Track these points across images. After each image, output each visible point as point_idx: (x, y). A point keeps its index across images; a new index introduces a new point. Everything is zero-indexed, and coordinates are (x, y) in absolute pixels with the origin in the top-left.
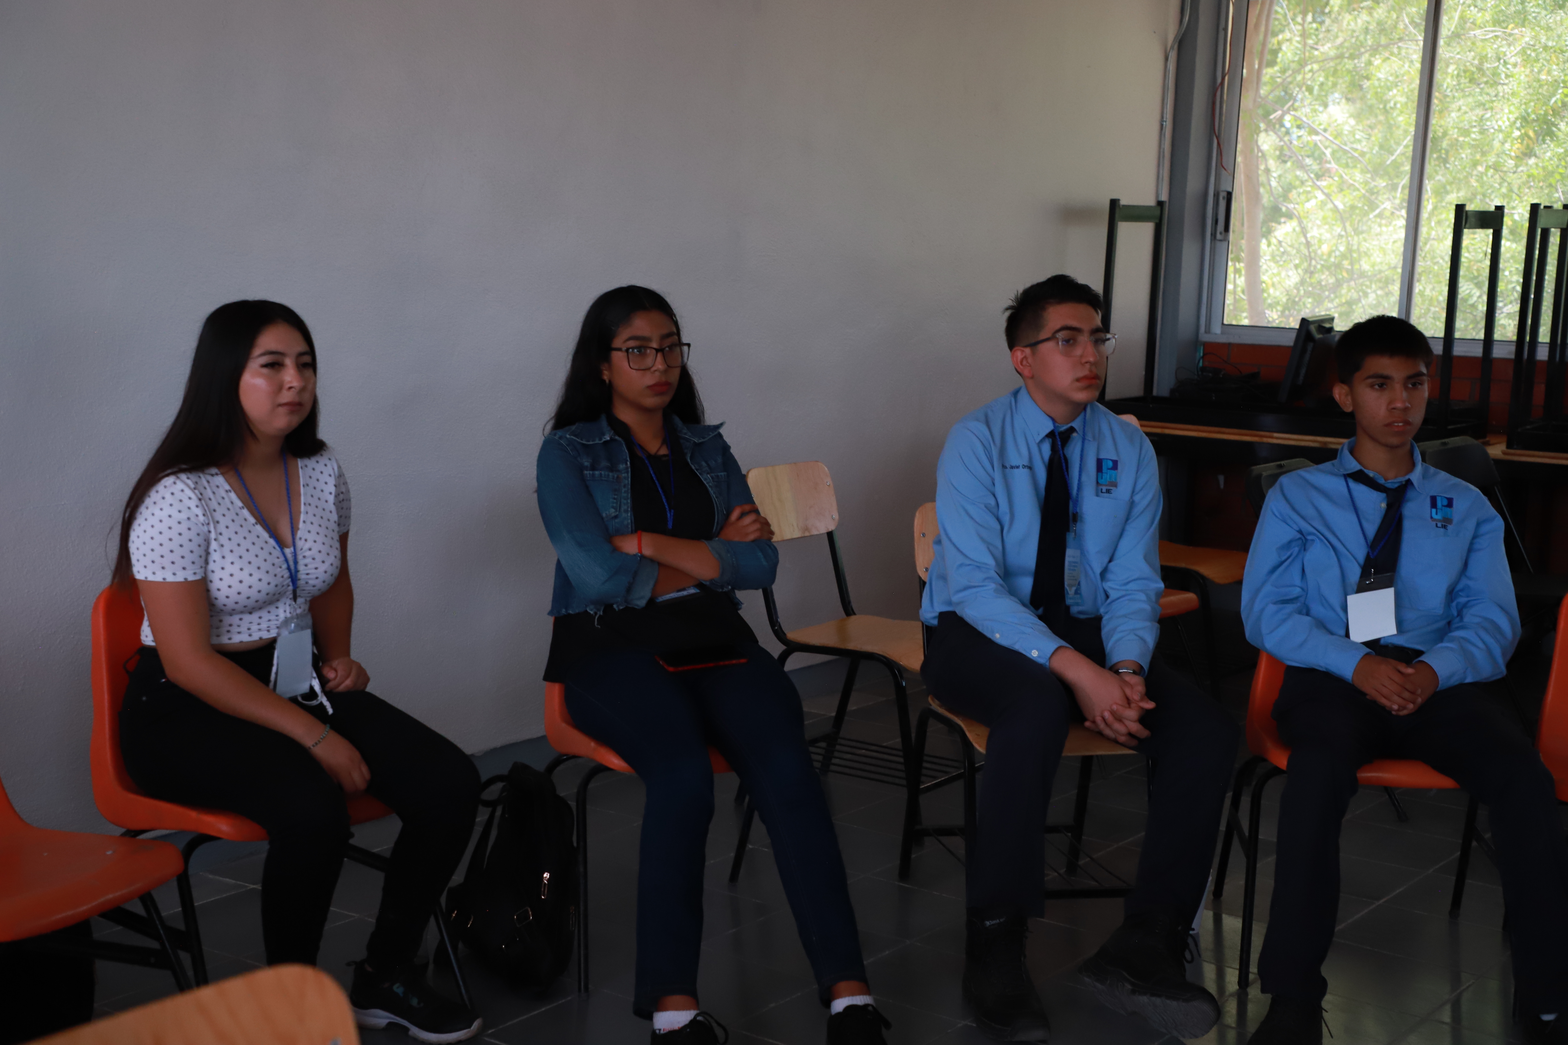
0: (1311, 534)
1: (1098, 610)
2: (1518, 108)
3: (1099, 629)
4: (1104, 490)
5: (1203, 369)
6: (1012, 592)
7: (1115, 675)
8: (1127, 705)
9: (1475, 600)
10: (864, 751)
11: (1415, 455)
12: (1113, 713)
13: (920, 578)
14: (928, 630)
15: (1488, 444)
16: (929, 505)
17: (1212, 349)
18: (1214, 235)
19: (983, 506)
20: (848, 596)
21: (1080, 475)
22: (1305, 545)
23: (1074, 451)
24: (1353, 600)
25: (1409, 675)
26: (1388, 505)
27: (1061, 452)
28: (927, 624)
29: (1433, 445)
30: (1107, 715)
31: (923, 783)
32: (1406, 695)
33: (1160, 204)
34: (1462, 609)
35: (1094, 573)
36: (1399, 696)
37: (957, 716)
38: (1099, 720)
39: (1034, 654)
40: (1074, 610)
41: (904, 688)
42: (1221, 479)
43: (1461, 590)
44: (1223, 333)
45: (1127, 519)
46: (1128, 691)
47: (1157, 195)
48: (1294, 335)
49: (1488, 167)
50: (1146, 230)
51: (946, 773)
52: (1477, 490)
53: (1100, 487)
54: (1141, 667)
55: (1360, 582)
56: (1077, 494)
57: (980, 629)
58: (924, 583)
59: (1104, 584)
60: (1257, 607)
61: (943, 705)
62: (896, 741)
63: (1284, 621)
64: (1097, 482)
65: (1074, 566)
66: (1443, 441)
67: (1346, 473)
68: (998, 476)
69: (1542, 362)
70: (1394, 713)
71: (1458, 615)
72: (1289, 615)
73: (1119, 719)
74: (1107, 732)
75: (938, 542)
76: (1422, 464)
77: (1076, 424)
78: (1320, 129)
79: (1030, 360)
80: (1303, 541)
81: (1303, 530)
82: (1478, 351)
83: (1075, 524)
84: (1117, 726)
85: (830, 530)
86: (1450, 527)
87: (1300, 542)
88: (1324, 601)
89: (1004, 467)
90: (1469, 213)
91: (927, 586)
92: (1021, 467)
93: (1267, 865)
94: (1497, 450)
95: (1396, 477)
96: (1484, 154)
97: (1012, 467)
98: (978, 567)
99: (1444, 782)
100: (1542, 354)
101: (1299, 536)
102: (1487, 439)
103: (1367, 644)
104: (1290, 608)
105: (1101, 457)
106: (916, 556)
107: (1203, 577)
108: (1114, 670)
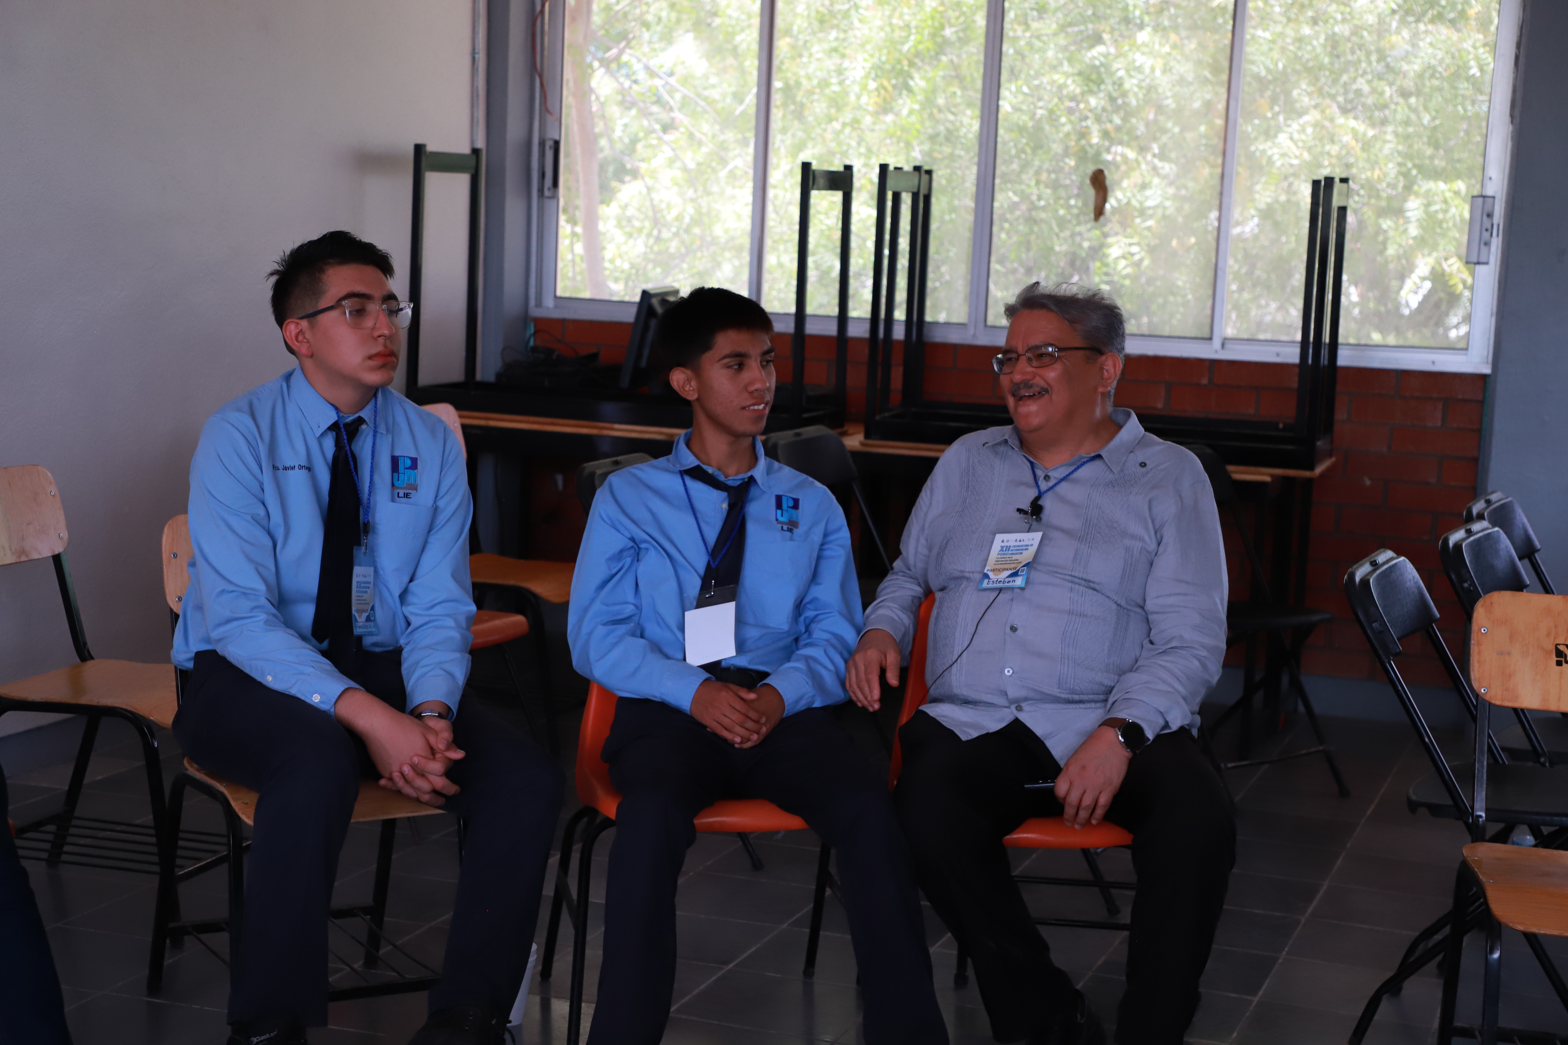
0: (646, 542)
1: (397, 641)
2: (872, 56)
3: (399, 664)
4: (401, 495)
5: (534, 349)
6: (289, 623)
7: (416, 720)
8: (431, 757)
9: (826, 613)
10: (108, 833)
11: (757, 448)
12: (413, 767)
13: (171, 610)
14: (183, 675)
15: (845, 434)
16: (181, 518)
17: (544, 326)
18: (541, 191)
19: (249, 518)
20: (83, 636)
21: (372, 476)
22: (638, 554)
23: (363, 447)
24: (691, 616)
25: (752, 701)
26: (729, 505)
27: (348, 447)
28: (181, 668)
29: (784, 437)
30: (406, 769)
31: (182, 867)
32: (750, 724)
33: (476, 152)
34: (810, 624)
35: (391, 595)
36: (742, 727)
37: (219, 782)
38: (396, 775)
39: (316, 699)
40: (368, 641)
41: (156, 750)
42: (560, 479)
43: (808, 603)
44: (556, 307)
45: (430, 531)
46: (432, 740)
47: (472, 141)
48: (634, 310)
49: (844, 125)
50: (462, 181)
51: (214, 852)
52: (825, 487)
53: (397, 491)
54: (449, 708)
55: (700, 594)
56: (369, 499)
57: (247, 670)
58: (177, 616)
59: (404, 608)
60: (585, 630)
61: (202, 768)
62: (148, 818)
63: (615, 644)
64: (393, 485)
65: (365, 587)
66: (797, 431)
67: (682, 469)
68: (267, 478)
69: (898, 342)
70: (737, 746)
71: (806, 632)
72: (621, 639)
73: (422, 774)
74: (408, 790)
75: (193, 564)
76: (765, 459)
77: (365, 414)
78: (661, 72)
79: (308, 335)
80: (636, 550)
81: (635, 537)
82: (832, 330)
83: (367, 536)
84: (420, 783)
85: (57, 553)
86: (795, 531)
87: (632, 551)
88: (661, 621)
89: (275, 468)
90: (816, 173)
91: (180, 620)
92: (297, 468)
93: (595, 935)
94: (854, 441)
95: (737, 473)
96: (839, 109)
97: (285, 468)
98: (244, 593)
99: (794, 822)
100: (899, 333)
101: (631, 544)
102: (846, 428)
103: (706, 667)
104: (622, 629)
105: (397, 454)
106: (166, 582)
107: (535, 596)
108: (416, 714)
